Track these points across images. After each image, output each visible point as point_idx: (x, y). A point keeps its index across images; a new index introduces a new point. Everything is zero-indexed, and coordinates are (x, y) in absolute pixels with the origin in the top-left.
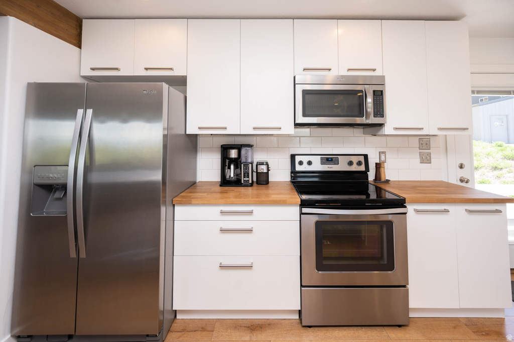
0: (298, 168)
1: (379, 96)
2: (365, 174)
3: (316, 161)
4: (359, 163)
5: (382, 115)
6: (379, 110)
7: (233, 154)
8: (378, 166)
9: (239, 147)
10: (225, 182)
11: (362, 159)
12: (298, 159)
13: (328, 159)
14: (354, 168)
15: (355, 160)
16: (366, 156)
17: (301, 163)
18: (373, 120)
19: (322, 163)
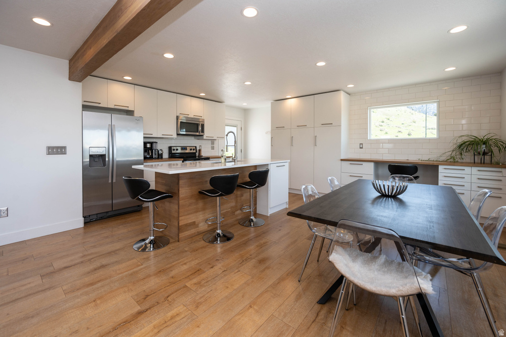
0: (173, 152)
1: (203, 126)
2: (195, 153)
3: (179, 149)
4: (194, 150)
5: (203, 132)
6: (203, 131)
7: (148, 145)
8: (200, 150)
9: (152, 143)
10: (145, 158)
11: (195, 148)
12: (173, 148)
13: (184, 148)
14: (192, 151)
15: (192, 148)
16: (196, 147)
17: (174, 150)
18: (201, 134)
19: (182, 150)
